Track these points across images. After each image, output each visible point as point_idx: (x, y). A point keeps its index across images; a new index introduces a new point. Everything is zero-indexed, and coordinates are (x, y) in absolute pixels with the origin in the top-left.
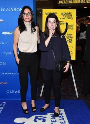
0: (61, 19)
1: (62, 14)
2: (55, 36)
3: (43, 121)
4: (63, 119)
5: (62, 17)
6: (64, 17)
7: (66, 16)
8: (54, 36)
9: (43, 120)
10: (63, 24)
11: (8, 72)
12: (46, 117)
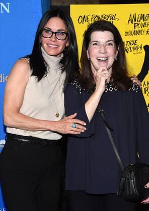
0: (127, 34)
1: (133, 19)
2: (113, 87)
5: (131, 27)
6: (137, 29)
7: (144, 25)
8: (108, 87)
10: (136, 49)
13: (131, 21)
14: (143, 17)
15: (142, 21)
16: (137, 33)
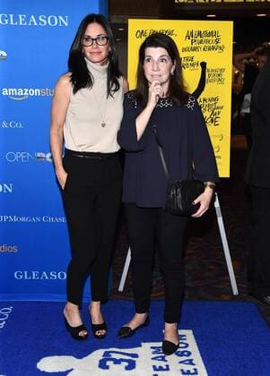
0: (184, 50)
1: (190, 35)
2: (168, 102)
3: (127, 368)
4: (191, 362)
5: (188, 43)
6: (194, 45)
7: (201, 42)
9: (126, 364)
10: (193, 65)
11: (19, 215)
12: (136, 356)
13: (188, 37)
14: (200, 33)
15: (199, 38)
16: (194, 49)
